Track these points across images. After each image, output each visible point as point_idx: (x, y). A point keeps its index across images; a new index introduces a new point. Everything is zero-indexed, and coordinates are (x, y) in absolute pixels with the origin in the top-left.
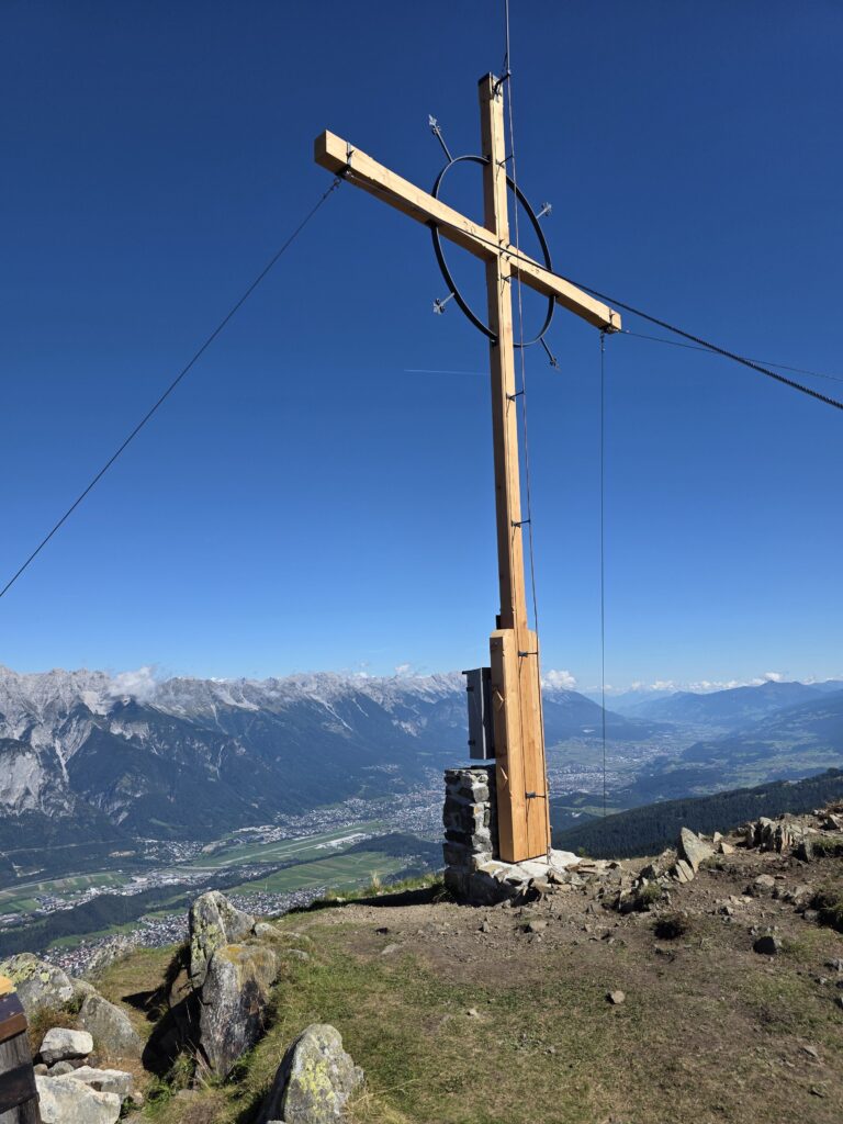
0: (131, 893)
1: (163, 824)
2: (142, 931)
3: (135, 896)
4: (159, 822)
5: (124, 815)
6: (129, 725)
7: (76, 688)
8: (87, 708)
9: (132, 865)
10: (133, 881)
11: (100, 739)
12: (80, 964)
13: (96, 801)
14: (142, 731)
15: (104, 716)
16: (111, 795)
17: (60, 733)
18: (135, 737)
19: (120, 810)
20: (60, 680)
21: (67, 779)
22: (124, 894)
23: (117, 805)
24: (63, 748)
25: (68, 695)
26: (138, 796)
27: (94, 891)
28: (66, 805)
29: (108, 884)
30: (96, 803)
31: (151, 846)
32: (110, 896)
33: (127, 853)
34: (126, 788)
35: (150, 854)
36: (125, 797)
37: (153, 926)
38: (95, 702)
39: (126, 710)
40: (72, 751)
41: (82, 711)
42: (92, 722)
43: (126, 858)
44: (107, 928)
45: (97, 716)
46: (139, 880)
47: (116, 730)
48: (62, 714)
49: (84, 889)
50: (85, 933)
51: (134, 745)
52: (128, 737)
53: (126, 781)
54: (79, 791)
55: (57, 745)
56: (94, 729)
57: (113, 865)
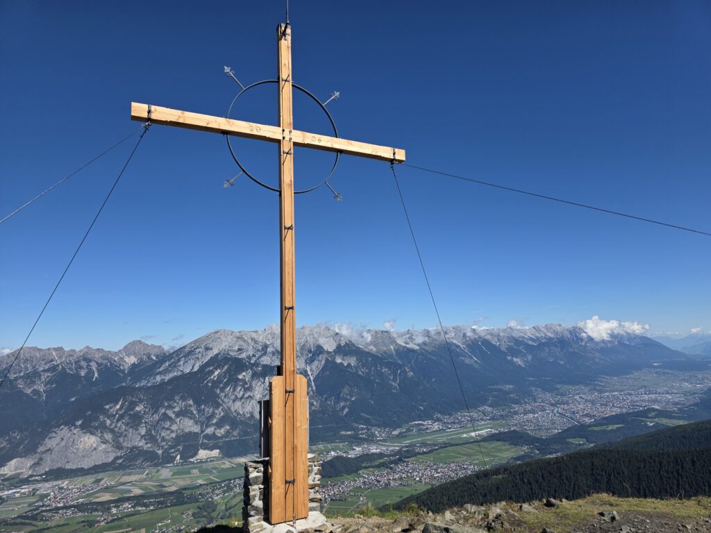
0: (353, 456)
1: (369, 417)
2: (361, 479)
3: (356, 458)
4: (366, 415)
5: (346, 410)
6: (345, 358)
7: (316, 336)
8: (322, 347)
9: (352, 440)
10: (354, 449)
11: (330, 365)
12: (328, 495)
13: (331, 401)
14: (353, 361)
15: (331, 352)
16: (338, 399)
17: (310, 361)
18: (349, 365)
19: (344, 408)
20: (307, 332)
21: (314, 388)
22: (350, 456)
23: (342, 404)
24: (311, 370)
25: (312, 340)
26: (353, 399)
27: (333, 453)
28: (315, 403)
29: (341, 450)
30: (331, 402)
31: (362, 429)
32: (342, 457)
33: (350, 433)
34: (347, 395)
35: (362, 434)
36: (346, 400)
37: (367, 476)
38: (329, 346)
39: (347, 349)
40: (316, 373)
41: (319, 350)
42: (325, 356)
43: (349, 436)
44: (342, 476)
45: (328, 352)
46: (357, 449)
47: (339, 360)
48: (310, 351)
49: (328, 452)
50: (330, 477)
51: (349, 369)
52: (346, 365)
53: (346, 390)
54: (321, 395)
55: (308, 369)
56: (327, 360)
57: (343, 439)
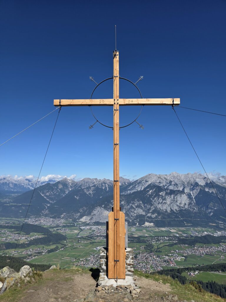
0: (216, 236)
1: (225, 218)
2: (221, 247)
3: (218, 237)
4: (223, 217)
5: (212, 214)
6: (210, 189)
7: (194, 178)
8: (198, 184)
9: (215, 228)
10: (217, 232)
11: (202, 191)
12: (204, 251)
13: (204, 208)
14: (214, 191)
15: (202, 186)
16: (207, 208)
17: (192, 189)
18: (212, 192)
19: (210, 212)
20: (190, 176)
21: (195, 202)
22: (215, 235)
23: (210, 210)
24: (193, 193)
25: (193, 180)
26: (215, 209)
27: (206, 233)
28: (195, 208)
29: (210, 232)
30: (204, 209)
31: (221, 224)
32: (211, 235)
33: (214, 224)
34: (212, 206)
35: (221, 226)
36: (212, 209)
37: (224, 246)
38: (202, 183)
39: (211, 185)
40: (195, 195)
41: (197, 184)
42: (200, 187)
43: (214, 225)
44: (211, 244)
45: (201, 186)
46: (219, 233)
47: (207, 190)
48: (192, 185)
49: (203, 232)
50: (205, 243)
51: (212, 195)
52: (211, 192)
53: (211, 204)
54: (199, 205)
55: (191, 193)
56: (201, 189)
57: (211, 227)
